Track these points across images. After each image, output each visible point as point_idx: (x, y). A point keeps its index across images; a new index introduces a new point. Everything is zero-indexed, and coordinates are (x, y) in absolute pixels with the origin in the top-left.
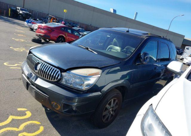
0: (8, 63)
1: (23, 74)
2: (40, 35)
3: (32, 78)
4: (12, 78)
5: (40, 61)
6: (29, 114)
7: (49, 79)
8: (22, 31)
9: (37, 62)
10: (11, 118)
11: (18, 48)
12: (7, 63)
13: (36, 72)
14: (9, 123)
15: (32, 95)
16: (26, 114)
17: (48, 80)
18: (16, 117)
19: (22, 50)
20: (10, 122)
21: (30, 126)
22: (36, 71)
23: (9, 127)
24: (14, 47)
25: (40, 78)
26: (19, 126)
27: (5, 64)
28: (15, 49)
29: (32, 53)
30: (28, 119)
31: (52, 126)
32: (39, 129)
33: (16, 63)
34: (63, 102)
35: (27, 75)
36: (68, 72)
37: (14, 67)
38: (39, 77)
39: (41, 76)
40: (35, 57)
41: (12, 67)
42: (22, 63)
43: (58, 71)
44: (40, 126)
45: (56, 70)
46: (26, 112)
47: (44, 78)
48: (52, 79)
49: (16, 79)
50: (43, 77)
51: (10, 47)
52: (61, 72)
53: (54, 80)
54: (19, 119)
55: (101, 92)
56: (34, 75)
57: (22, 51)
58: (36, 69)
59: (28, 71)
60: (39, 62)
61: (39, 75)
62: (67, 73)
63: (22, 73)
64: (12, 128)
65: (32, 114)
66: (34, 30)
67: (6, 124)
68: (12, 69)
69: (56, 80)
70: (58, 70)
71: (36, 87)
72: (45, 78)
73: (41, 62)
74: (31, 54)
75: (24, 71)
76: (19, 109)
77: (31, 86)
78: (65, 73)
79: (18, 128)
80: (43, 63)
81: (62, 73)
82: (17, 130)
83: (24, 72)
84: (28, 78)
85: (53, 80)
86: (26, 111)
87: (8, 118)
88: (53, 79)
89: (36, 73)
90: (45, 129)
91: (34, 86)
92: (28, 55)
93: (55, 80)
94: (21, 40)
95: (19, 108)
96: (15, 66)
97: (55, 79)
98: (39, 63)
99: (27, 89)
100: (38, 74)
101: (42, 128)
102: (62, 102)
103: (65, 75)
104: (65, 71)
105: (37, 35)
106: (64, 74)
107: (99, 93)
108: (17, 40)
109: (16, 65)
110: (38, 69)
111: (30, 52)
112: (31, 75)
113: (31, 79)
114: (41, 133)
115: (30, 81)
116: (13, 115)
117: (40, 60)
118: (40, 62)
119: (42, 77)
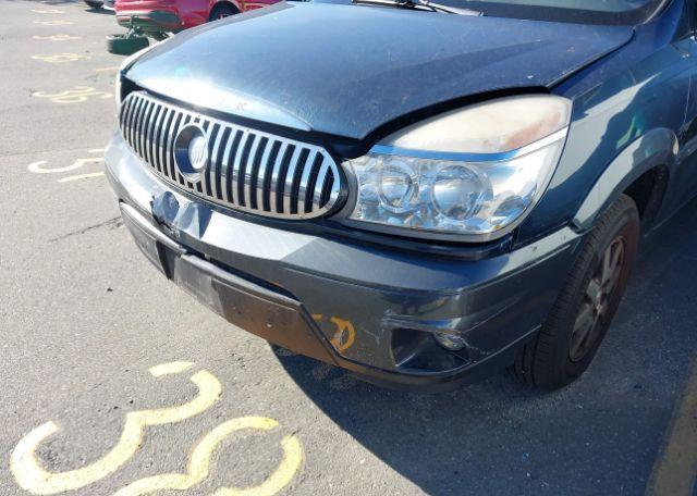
0: (43, 162)
1: (126, 207)
2: (135, 20)
3: (178, 218)
4: (82, 226)
5: (197, 120)
6: (209, 388)
7: (280, 209)
8: (62, 22)
9: (181, 127)
10: (135, 424)
11: (66, 92)
12: (39, 163)
13: (191, 185)
14: (136, 456)
15: (202, 300)
16: (195, 392)
17: (273, 213)
18: (158, 412)
19: (84, 94)
20: (140, 447)
21: (233, 447)
22: (193, 178)
23: (144, 476)
24: (49, 90)
25: (223, 211)
26: (186, 459)
27: (34, 168)
28: (57, 99)
29: (139, 88)
30: (216, 414)
31: (337, 427)
32: (279, 455)
33: (76, 157)
34: (391, 319)
35: (149, 208)
36: (375, 149)
37: (73, 173)
38: (214, 208)
39: (225, 202)
40: (164, 105)
41: (66, 174)
42: (106, 149)
43: (320, 158)
44: (281, 438)
45: (305, 153)
46: (193, 379)
47: (248, 208)
48: (294, 210)
49: (99, 226)
50: (242, 202)
51: (36, 94)
52: (338, 159)
53: (308, 209)
54: (174, 419)
55: (573, 227)
56: (183, 202)
57: (84, 99)
58: (187, 167)
59: (149, 184)
60: (192, 123)
61: (214, 198)
62: (374, 155)
63: (121, 200)
64: (157, 478)
65: (223, 384)
66: (106, 7)
67: (121, 462)
68: (67, 184)
69: (324, 210)
70: (315, 150)
71: (212, 261)
72: (254, 206)
73: (206, 125)
74: (135, 94)
75: (128, 188)
76: (159, 371)
77: (184, 261)
78: (362, 159)
79: (183, 470)
80: (217, 127)
81: (346, 164)
82: (184, 487)
83: (126, 193)
84: (159, 222)
85: (301, 214)
86: (192, 372)
87: (120, 430)
88: (301, 205)
89: (195, 190)
90: (307, 451)
91: (201, 257)
92: (119, 105)
93: (317, 211)
94: (65, 55)
95: (156, 363)
96: (76, 170)
97: (315, 207)
98: (193, 133)
99: (170, 275)
100: (204, 194)
101: (293, 449)
102: (384, 322)
103: (363, 169)
104: (360, 148)
105: (122, 22)
106: (356, 166)
107: (564, 236)
108: (52, 59)
109: (80, 163)
110: (197, 165)
111: (128, 86)
112: (169, 203)
113: (177, 223)
114: (301, 478)
115: (173, 237)
116: (142, 406)
117: (194, 115)
118: (200, 126)
119: (236, 205)
